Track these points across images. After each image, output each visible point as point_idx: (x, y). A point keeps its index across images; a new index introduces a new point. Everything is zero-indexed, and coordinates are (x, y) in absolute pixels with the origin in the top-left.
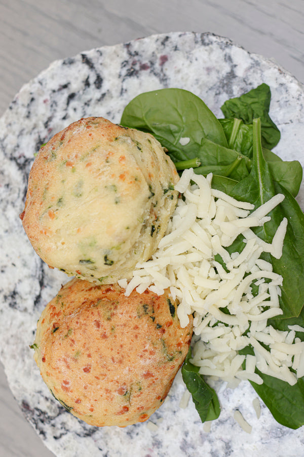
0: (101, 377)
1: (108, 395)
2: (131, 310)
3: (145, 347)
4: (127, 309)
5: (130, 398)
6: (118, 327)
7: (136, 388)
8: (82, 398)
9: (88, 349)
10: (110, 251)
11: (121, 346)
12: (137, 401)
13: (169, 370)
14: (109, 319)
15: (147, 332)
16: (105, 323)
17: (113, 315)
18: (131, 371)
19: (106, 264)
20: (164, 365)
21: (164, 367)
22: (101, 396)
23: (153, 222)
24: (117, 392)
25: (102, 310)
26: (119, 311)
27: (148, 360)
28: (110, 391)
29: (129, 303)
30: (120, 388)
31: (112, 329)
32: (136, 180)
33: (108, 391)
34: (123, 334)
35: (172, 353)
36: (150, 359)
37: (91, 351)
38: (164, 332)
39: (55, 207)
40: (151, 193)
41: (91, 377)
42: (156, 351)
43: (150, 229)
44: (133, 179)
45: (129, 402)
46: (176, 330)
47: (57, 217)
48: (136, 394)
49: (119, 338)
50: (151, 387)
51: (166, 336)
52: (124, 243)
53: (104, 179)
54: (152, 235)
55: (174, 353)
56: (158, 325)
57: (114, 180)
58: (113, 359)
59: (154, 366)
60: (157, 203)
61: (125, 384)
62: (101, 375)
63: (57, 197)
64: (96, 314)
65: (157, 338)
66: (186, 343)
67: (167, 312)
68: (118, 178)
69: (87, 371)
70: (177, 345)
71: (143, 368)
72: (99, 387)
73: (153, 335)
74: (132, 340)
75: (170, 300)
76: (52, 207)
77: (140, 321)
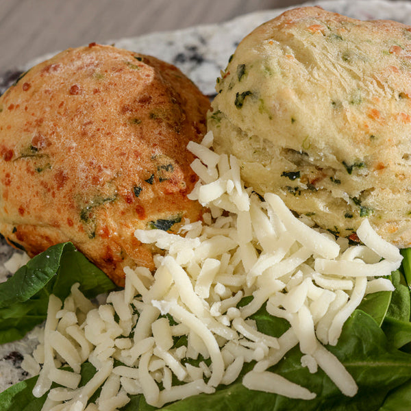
0: (62, 110)
1: (34, 123)
2: (165, 146)
3: (106, 167)
4: (167, 142)
5: (26, 156)
6: (139, 129)
7: (43, 162)
8: (32, 90)
9: (107, 89)
10: (257, 98)
11: (108, 134)
12: (20, 169)
13: (66, 215)
14: (152, 116)
16: (145, 111)
17: (159, 121)
18: (70, 151)
20: (75, 204)
21: (71, 206)
22: (33, 114)
23: (305, 176)
24: (37, 135)
25: (166, 107)
26: (165, 130)
27: (85, 175)
28: (39, 126)
29: (176, 146)
30: (44, 138)
31: (136, 121)
32: (372, 137)
33: (40, 122)
34: (128, 135)
35: (94, 217)
36: (87, 178)
37: (103, 94)
38: (128, 200)
39: (328, 32)
40: (352, 166)
41: (63, 96)
42: (99, 186)
43: (294, 168)
44: (372, 131)
45: (20, 158)
46: (130, 225)
47: (313, 34)
48: (32, 164)
49: (121, 130)
50: (41, 187)
51: (122, 206)
52: (271, 118)
53: (371, 87)
54: (285, 174)
55: (93, 221)
56: (140, 189)
57: (369, 101)
58: (90, 123)
59: (74, 186)
60: (338, 182)
61: (49, 144)
62: (66, 110)
63: (344, 34)
64: (161, 99)
65: (120, 188)
66: (108, 249)
67: (159, 211)
68: (372, 107)
69: (73, 90)
70: (106, 227)
71: (73, 169)
72: (48, 109)
73: (124, 180)
74: (117, 148)
75: (180, 220)
76: (327, 30)
77: (146, 159)
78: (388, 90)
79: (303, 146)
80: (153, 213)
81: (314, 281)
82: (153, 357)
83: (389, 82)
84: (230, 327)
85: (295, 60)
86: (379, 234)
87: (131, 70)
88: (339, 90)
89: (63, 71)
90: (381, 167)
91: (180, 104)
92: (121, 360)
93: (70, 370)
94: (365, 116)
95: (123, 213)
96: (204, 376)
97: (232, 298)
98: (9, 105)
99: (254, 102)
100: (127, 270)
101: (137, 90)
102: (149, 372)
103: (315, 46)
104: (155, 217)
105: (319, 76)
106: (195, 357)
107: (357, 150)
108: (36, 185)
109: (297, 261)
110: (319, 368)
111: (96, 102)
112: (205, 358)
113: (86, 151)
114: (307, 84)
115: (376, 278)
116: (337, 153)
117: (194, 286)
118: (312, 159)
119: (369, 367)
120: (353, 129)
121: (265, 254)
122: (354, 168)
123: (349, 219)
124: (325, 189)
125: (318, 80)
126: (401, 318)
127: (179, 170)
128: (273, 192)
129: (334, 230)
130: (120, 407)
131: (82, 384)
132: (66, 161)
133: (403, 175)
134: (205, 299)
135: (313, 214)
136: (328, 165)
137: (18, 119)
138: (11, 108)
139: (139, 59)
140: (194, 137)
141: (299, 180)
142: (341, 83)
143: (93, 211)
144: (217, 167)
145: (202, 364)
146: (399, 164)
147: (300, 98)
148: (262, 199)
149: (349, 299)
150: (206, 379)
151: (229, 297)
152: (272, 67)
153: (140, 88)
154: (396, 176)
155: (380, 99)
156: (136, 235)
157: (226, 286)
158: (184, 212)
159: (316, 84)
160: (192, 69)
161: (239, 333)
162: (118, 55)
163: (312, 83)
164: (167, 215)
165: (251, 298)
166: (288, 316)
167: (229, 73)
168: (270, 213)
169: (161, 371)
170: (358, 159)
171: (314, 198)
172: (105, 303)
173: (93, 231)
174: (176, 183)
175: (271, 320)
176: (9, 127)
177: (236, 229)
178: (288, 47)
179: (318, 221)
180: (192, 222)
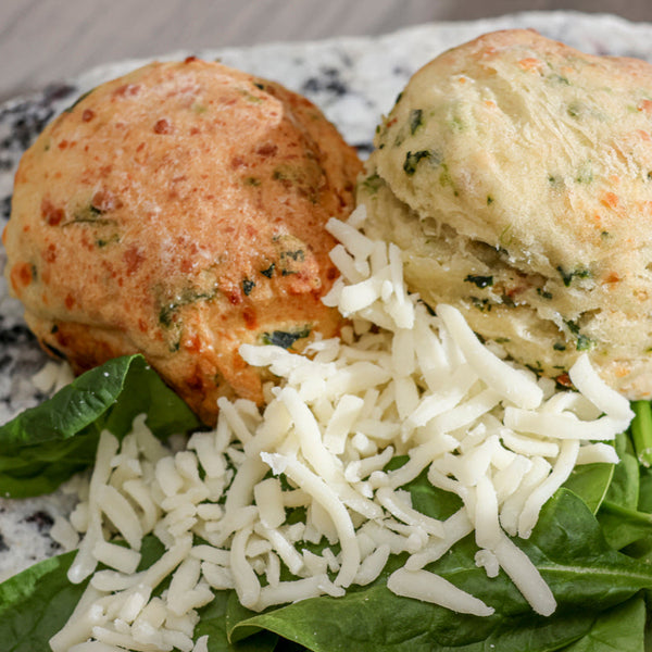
0: (142, 156)
1: (98, 172)
2: (294, 223)
3: (203, 247)
4: (298, 217)
5: (82, 221)
6: (255, 193)
7: (105, 233)
8: (96, 121)
9: (211, 130)
10: (438, 162)
11: (210, 197)
12: (72, 239)
13: (137, 315)
14: (276, 176)
15: (239, 256)
16: (268, 167)
17: (287, 185)
18: (149, 219)
19: (409, 155)
20: (153, 299)
21: (146, 302)
22: (96, 159)
23: (501, 284)
24: (102, 190)
25: (298, 164)
26: (294, 199)
27: (171, 256)
28: (105, 177)
29: (310, 224)
30: (111, 195)
31: (253, 181)
32: (605, 233)
33: (107, 171)
34: (239, 202)
35: (180, 320)
36: (173, 260)
37: (205, 136)
38: (232, 299)
39: (548, 71)
40: (571, 275)
41: (145, 135)
42: (190, 275)
43: (485, 270)
44: (605, 226)
45: (73, 222)
46: (233, 336)
47: (525, 71)
48: (90, 234)
49: (230, 192)
50: (103, 269)
51: (223, 306)
52: (456, 194)
53: (608, 160)
54: (470, 278)
55: (178, 326)
56: (252, 283)
57: (604, 181)
58: (183, 178)
59: (153, 272)
60: (548, 296)
61: (120, 205)
62: (147, 156)
63: (571, 76)
64: (293, 151)
65: (222, 280)
66: (198, 368)
67: (278, 318)
68: (608, 190)
69: (160, 128)
70: (198, 336)
71: (154, 246)
72: (119, 152)
73: (229, 268)
74: (222, 220)
75: (307, 334)
76: (547, 67)
77: (265, 241)
78: (633, 166)
79: (501, 239)
80: (268, 321)
81: (501, 441)
82: (255, 536)
83: (635, 155)
84: (372, 499)
85: (497, 110)
86: (602, 378)
87: (249, 103)
88: (561, 160)
89: (146, 96)
90: (613, 280)
91: (318, 160)
92: (204, 536)
93: (126, 545)
94: (596, 201)
95: (224, 318)
96: (329, 570)
97: (377, 457)
98: (59, 141)
99: (434, 168)
100: (223, 402)
101: (257, 136)
102: (247, 557)
103: (528, 91)
104: (271, 328)
105: (533, 138)
106: (316, 541)
107: (581, 252)
108: (95, 266)
109: (479, 408)
110: (501, 570)
111: (194, 147)
112: (331, 543)
113: (174, 219)
114: (513, 147)
115: (594, 442)
116: (551, 253)
117: (322, 435)
118: (512, 260)
119: (574, 573)
120: (578, 220)
121: (431, 394)
122: (573, 278)
123: (559, 352)
124: (527, 306)
125: (530, 144)
126: (625, 504)
127: (312, 259)
128: (451, 302)
129: (536, 366)
130: (199, 606)
131: (142, 567)
132: (143, 232)
133: (645, 293)
134: (338, 456)
135: (507, 340)
136: (535, 270)
137: (72, 163)
138: (63, 145)
139: (260, 87)
140: (336, 211)
141: (490, 288)
142: (564, 149)
143: (178, 311)
144: (369, 260)
145: (327, 552)
146: (640, 277)
147: (502, 168)
148: (432, 312)
149: (551, 471)
150: (332, 575)
151: (373, 455)
152: (463, 118)
153: (261, 132)
154: (635, 293)
155: (621, 178)
156: (240, 352)
157: (370, 438)
158: (316, 323)
159: (527, 148)
160: (330, 103)
161: (385, 510)
162: (229, 79)
163: (522, 146)
164: (290, 326)
165: (406, 459)
166: (460, 490)
167: (395, 121)
168: (442, 334)
169: (264, 557)
170: (581, 266)
171: (510, 317)
172: (184, 449)
173: (176, 341)
174: (306, 279)
175: (433, 493)
176: (58, 175)
177: (391, 353)
178: (487, 89)
179: (513, 352)
180: (324, 338)
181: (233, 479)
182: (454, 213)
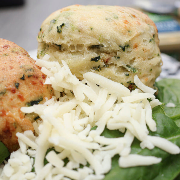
4: (26, 60)
10: (68, 25)
14: (13, 52)
15: (10, 76)
16: (9, 50)
17: (17, 53)
19: (57, 27)
23: (103, 58)
25: (18, 48)
26: (22, 56)
29: (30, 62)
31: (5, 55)
38: (13, 91)
43: (96, 55)
44: (129, 29)
51: (10, 95)
52: (79, 31)
53: (119, 13)
54: (92, 60)
56: (18, 84)
57: (121, 17)
60: (119, 58)
64: (15, 45)
66: (7, 122)
68: (124, 19)
70: (3, 109)
75: (42, 99)
77: (18, 69)
79: (99, 41)
88: (106, 14)
90: (136, 46)
95: (11, 99)
100: (18, 135)
112: (85, 165)
116: (116, 41)
120: (120, 28)
122: (126, 48)
123: (128, 76)
124: (113, 64)
127: (36, 71)
133: (146, 49)
141: (100, 61)
154: (143, 50)
170: (127, 43)
180: (49, 99)
181: (34, 161)
182: (80, 38)
